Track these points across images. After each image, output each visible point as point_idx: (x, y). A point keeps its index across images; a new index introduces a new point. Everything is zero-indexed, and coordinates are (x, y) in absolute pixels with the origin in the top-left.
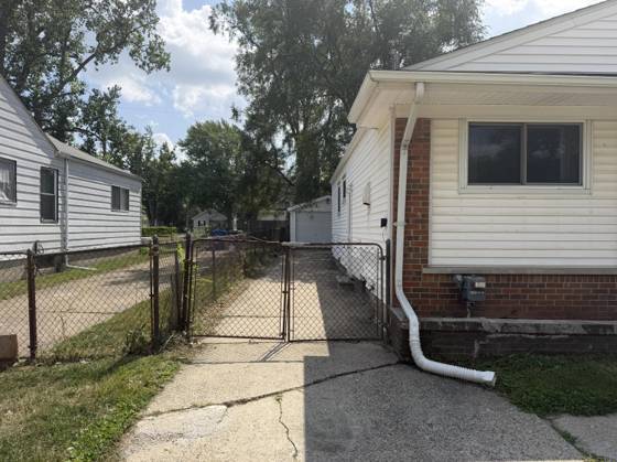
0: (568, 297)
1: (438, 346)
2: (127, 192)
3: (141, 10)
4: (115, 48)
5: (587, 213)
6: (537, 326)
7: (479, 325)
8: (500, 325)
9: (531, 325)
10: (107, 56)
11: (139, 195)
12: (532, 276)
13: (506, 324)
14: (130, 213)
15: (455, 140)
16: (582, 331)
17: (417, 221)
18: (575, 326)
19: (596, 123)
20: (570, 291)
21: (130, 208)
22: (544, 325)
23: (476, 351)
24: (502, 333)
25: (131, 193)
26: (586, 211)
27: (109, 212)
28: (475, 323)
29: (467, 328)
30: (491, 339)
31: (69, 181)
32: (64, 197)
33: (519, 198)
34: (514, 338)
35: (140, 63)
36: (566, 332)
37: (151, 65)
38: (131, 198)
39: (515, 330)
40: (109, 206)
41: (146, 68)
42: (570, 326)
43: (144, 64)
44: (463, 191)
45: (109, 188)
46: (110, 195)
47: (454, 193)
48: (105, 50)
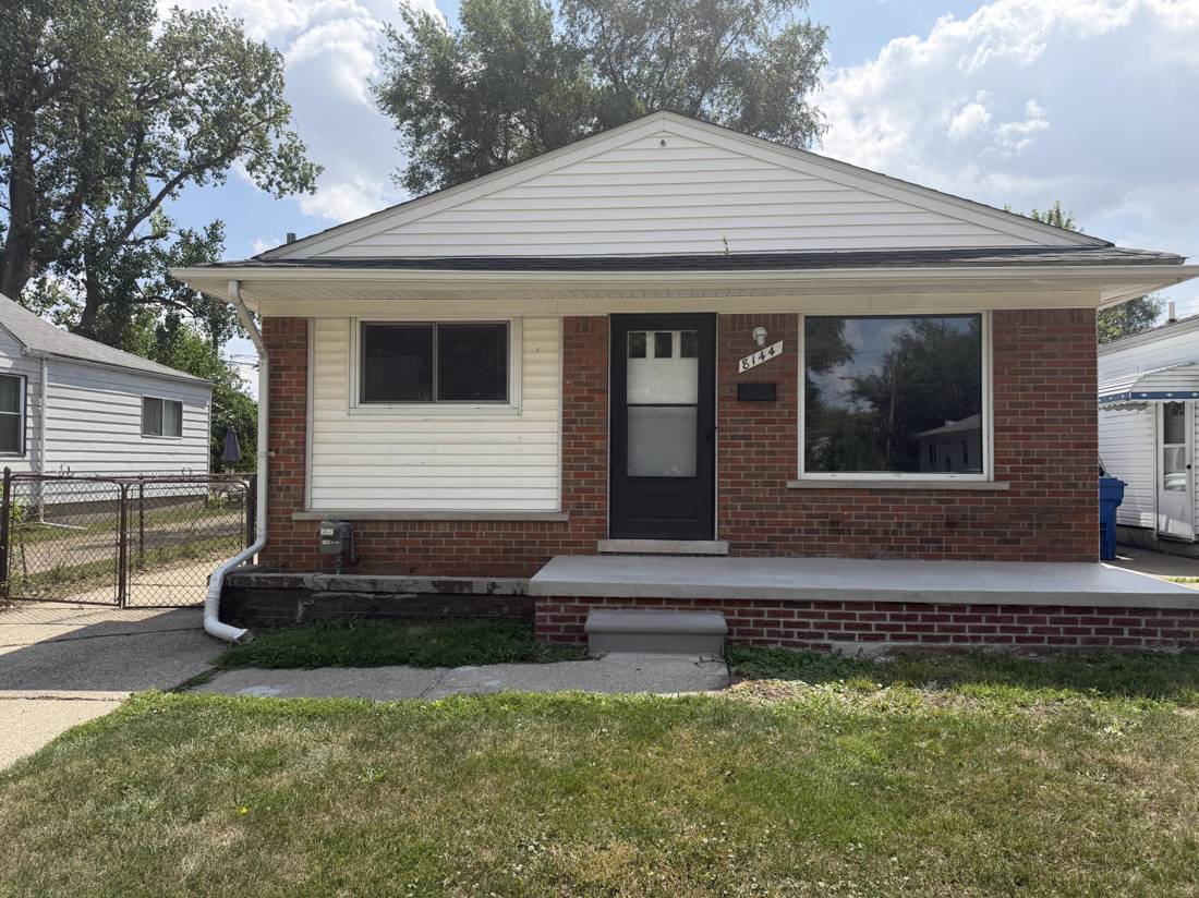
0: (483, 551)
1: (253, 607)
2: (178, 407)
3: (258, 95)
4: (222, 159)
5: (517, 440)
6: (373, 583)
7: (301, 580)
8: (325, 580)
9: (365, 582)
10: (208, 172)
11: (206, 410)
12: (436, 522)
13: (333, 580)
14: (184, 441)
15: (343, 345)
16: (431, 589)
17: (289, 451)
18: (424, 582)
19: (526, 321)
20: (486, 543)
21: (184, 432)
22: (383, 581)
23: (300, 614)
24: (328, 591)
25: (185, 408)
26: (514, 437)
27: (138, 439)
28: (296, 578)
29: (286, 585)
30: (317, 599)
31: (47, 391)
32: (38, 417)
33: (425, 421)
34: (347, 598)
35: (264, 181)
36: (411, 590)
37: (283, 185)
38: (185, 416)
39: (345, 587)
40: (138, 430)
41: (275, 188)
42: (416, 583)
43: (270, 183)
44: (352, 411)
45: (139, 402)
46: (139, 411)
47: (344, 414)
48: (208, 161)
